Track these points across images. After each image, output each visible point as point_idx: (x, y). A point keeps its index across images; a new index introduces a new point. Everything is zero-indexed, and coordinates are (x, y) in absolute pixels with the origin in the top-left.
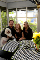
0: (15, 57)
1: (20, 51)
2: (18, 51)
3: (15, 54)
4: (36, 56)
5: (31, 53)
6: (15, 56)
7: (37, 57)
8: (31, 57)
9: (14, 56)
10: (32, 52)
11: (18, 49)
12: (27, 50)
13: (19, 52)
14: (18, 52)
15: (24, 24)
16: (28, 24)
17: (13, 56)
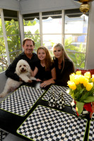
0: (24, 128)
1: (39, 113)
2: (35, 114)
3: (27, 121)
4: (74, 128)
5: (63, 120)
6: (26, 126)
7: (76, 131)
8: (61, 132)
9: (24, 125)
10: (67, 118)
11: (37, 108)
12: (55, 112)
13: (36, 117)
14: (34, 116)
15: (55, 51)
16: (63, 50)
17: (21, 127)
